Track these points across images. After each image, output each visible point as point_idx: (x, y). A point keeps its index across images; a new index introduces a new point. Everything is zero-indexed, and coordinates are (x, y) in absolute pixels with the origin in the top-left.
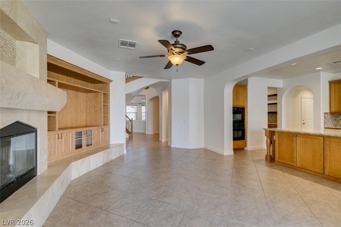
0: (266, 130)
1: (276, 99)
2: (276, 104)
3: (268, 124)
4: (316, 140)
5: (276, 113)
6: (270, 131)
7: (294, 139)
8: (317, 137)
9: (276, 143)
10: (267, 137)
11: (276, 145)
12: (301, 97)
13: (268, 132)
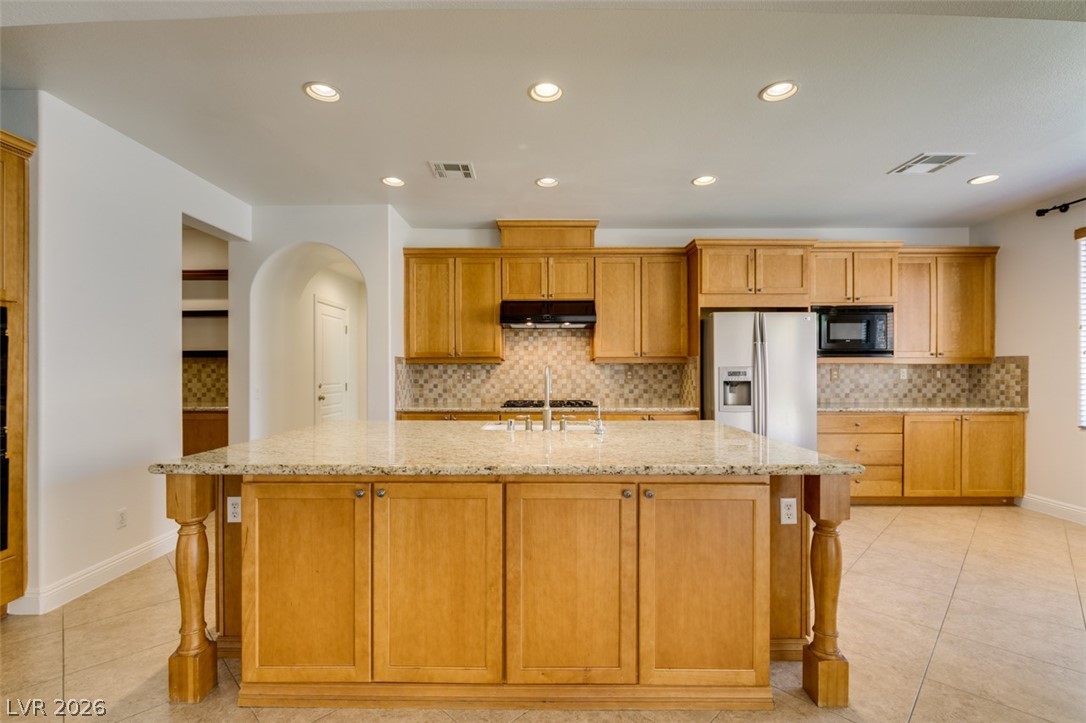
0: (170, 478)
1: (224, 295)
2: (224, 314)
3: (184, 412)
4: (471, 502)
5: (223, 355)
6: (201, 479)
7: (357, 518)
8: (475, 489)
9: (246, 556)
10: (184, 525)
11: (245, 573)
12: (314, 296)
13: (190, 485)
